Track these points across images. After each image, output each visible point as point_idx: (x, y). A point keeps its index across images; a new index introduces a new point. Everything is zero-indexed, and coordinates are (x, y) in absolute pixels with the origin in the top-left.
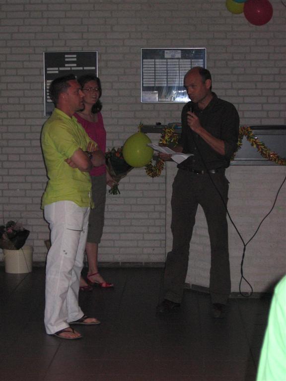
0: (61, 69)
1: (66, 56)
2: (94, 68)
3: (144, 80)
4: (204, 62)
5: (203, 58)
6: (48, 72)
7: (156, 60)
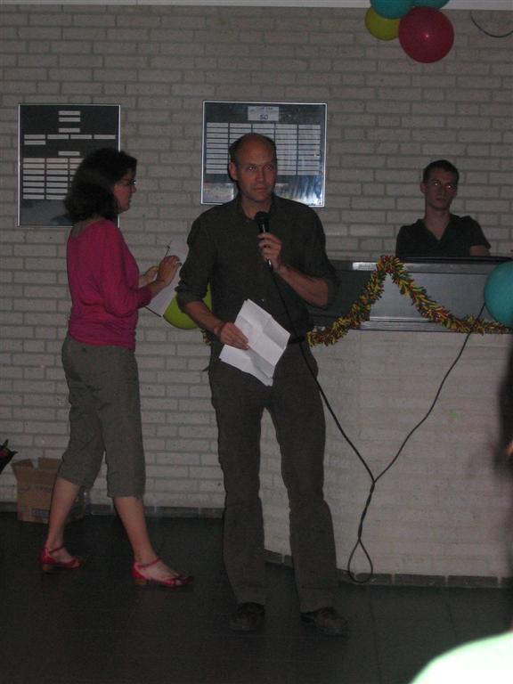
0: (51, 137)
1: (61, 113)
2: (113, 137)
3: (208, 161)
4: (322, 130)
5: (321, 122)
6: (26, 143)
7: (232, 125)
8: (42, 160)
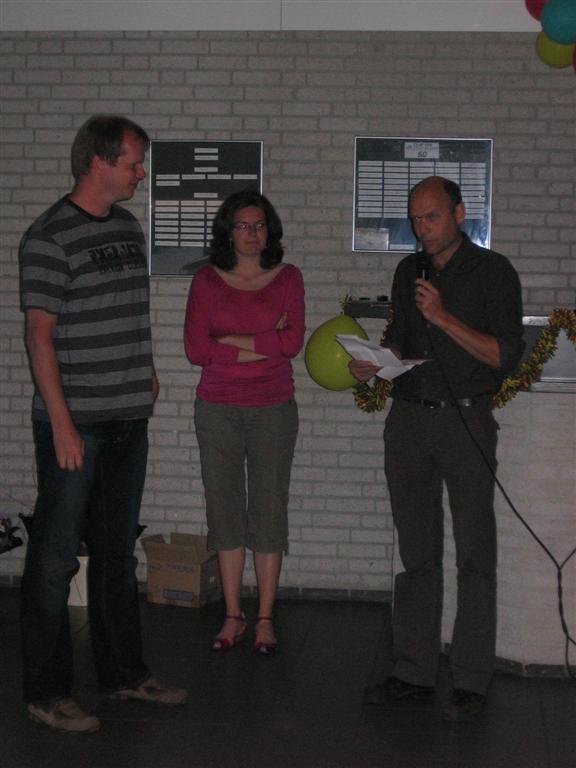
0: (185, 177)
1: (197, 150)
2: (254, 177)
3: (360, 204)
4: (488, 168)
5: (485, 160)
6: (158, 184)
7: (387, 163)
8: (176, 203)
